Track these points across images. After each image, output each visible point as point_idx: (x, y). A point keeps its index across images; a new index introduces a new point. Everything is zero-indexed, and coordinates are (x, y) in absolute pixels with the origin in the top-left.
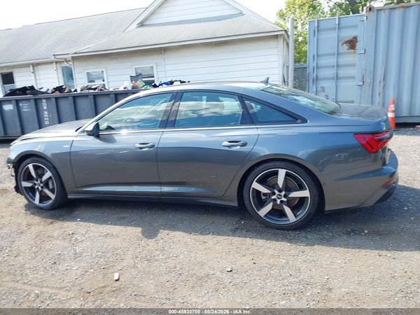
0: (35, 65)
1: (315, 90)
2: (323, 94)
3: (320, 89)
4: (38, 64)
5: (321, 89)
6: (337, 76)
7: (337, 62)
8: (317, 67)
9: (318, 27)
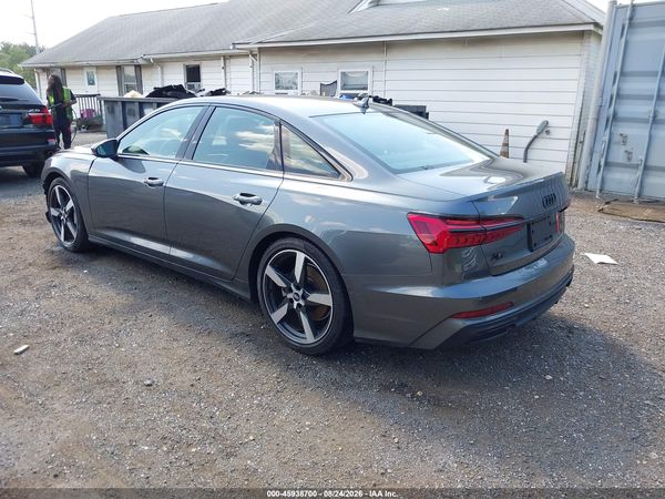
0: (227, 58)
1: (607, 138)
2: (623, 149)
3: (617, 138)
4: (231, 56)
5: (621, 139)
6: (655, 117)
7: (659, 90)
8: (618, 94)
9: (631, 19)
